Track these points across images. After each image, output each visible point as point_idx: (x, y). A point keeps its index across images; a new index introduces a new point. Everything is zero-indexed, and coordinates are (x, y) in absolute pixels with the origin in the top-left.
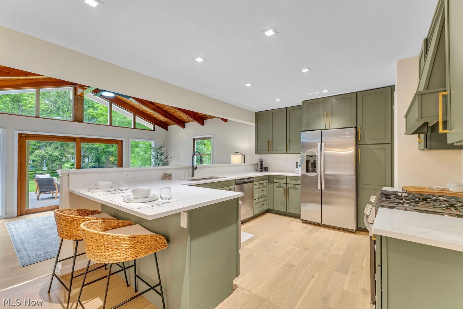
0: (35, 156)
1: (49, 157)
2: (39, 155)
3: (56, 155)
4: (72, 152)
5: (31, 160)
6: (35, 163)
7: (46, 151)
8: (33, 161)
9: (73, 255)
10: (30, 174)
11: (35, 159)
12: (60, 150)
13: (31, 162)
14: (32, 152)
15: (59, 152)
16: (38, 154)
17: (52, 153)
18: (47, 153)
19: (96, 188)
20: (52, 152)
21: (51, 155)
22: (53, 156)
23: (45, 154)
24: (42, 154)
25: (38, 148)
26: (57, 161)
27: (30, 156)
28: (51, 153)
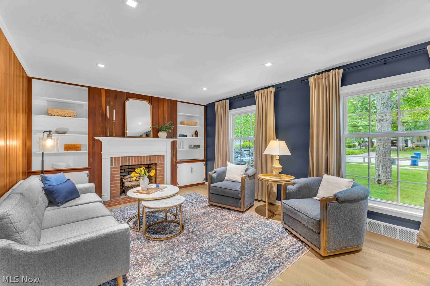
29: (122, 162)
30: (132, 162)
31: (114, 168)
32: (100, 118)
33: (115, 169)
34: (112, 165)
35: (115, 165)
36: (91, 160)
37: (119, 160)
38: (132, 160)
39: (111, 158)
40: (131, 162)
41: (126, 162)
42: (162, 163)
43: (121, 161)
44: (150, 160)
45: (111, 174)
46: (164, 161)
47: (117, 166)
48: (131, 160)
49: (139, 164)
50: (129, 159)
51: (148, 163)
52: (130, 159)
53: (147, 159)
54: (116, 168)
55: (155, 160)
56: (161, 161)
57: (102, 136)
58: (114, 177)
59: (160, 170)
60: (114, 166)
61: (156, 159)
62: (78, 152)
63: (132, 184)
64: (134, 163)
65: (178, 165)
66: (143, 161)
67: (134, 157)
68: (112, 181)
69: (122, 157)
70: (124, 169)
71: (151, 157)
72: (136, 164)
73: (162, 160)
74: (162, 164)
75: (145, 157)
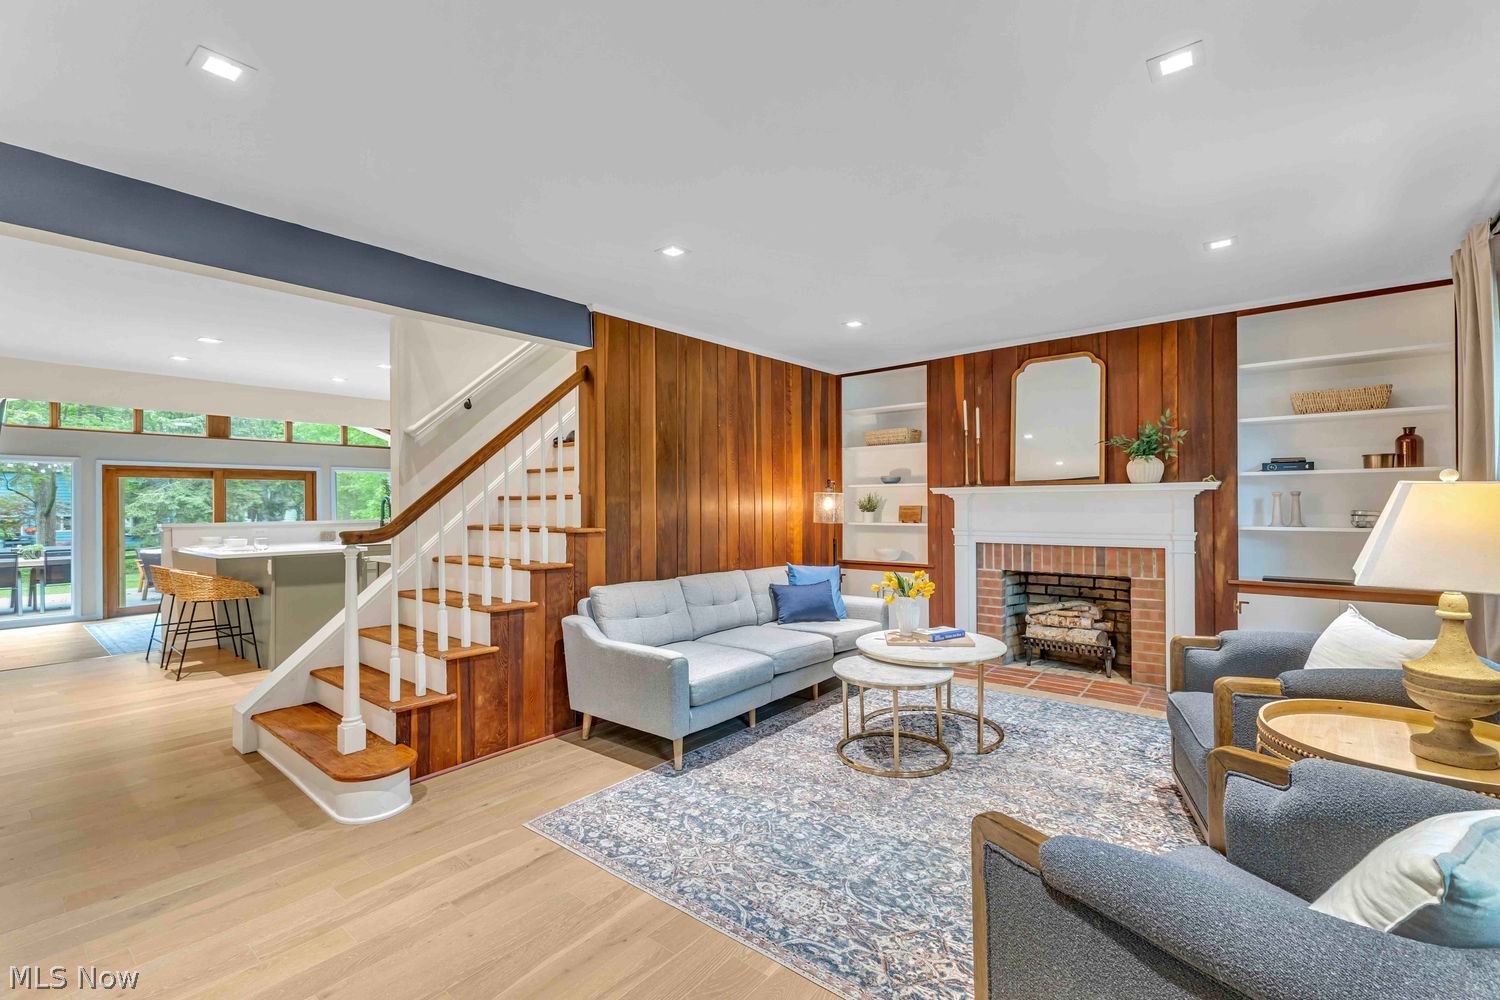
0: (141, 507)
1: (177, 510)
2: (150, 505)
3: (196, 504)
4: (242, 495)
5: (131, 520)
6: (142, 527)
7: (171, 493)
8: (136, 520)
9: (177, 621)
10: (128, 558)
11: (140, 514)
12: (207, 491)
13: (129, 524)
14: (133, 496)
15: (205, 496)
16: (148, 501)
17: (186, 499)
18: (173, 497)
19: (200, 542)
20: (187, 496)
21: (182, 504)
22: (188, 506)
23: (167, 502)
24: (159, 501)
25: (148, 485)
26: (200, 519)
27: (127, 507)
28: (183, 498)
29: (1008, 562)
30: (1037, 564)
31: (985, 574)
32: (952, 438)
33: (988, 579)
34: (979, 565)
35: (989, 566)
36: (934, 547)
37: (998, 554)
38: (1037, 556)
39: (979, 545)
40: (1035, 563)
41: (1018, 561)
42: (1155, 577)
43: (1005, 556)
44: (1101, 563)
45: (979, 592)
46: (1162, 574)
47: (994, 570)
48: (1035, 554)
49: (1062, 572)
50: (1027, 554)
51: (1095, 573)
52: (1030, 554)
53: (1089, 557)
54: (992, 575)
55: (1124, 564)
56: (1149, 569)
57: (956, 484)
58: (986, 602)
59: (1145, 605)
60: (985, 569)
61: (1129, 564)
62: (916, 524)
63: (1047, 633)
64: (1043, 569)
65: (1241, 597)
66: (1075, 564)
67: (1042, 548)
68: (979, 610)
69: (1007, 546)
70: (1047, 586)
71: (1106, 552)
72: (1052, 572)
73: (1154, 566)
74: (1153, 584)
75: (1083, 549)
